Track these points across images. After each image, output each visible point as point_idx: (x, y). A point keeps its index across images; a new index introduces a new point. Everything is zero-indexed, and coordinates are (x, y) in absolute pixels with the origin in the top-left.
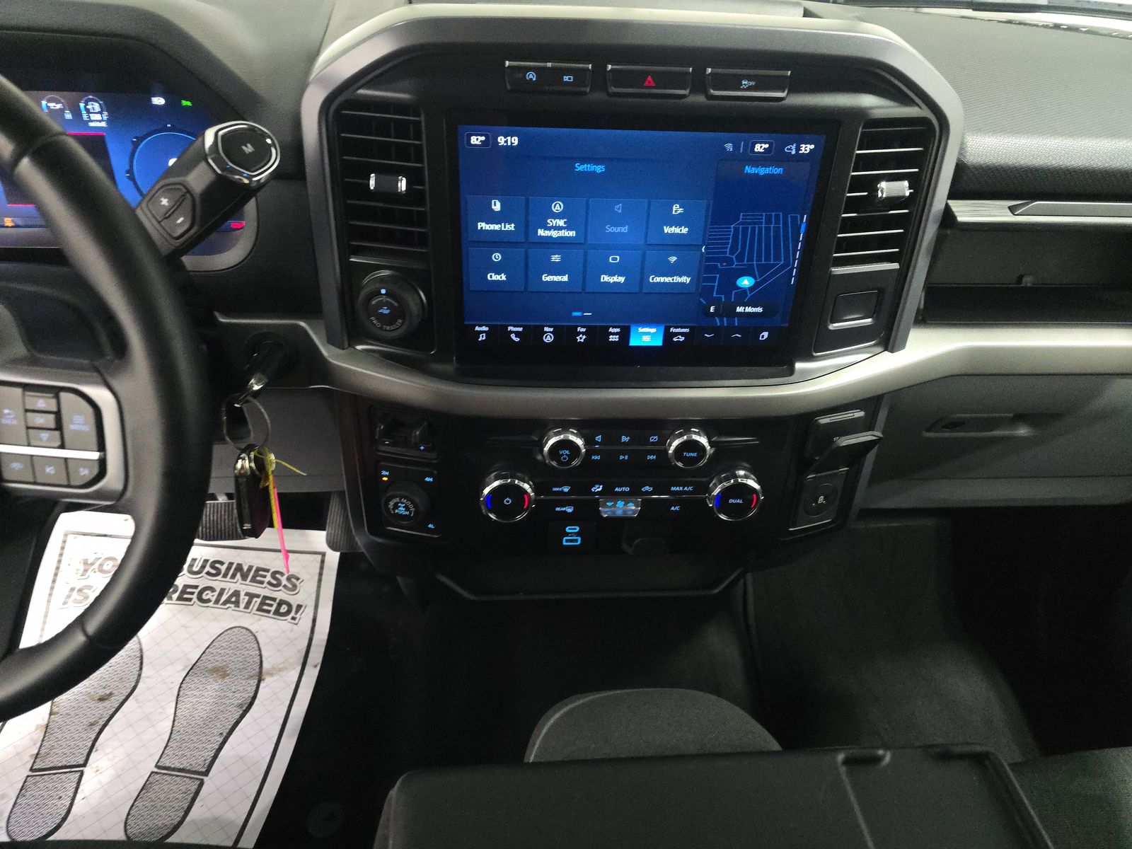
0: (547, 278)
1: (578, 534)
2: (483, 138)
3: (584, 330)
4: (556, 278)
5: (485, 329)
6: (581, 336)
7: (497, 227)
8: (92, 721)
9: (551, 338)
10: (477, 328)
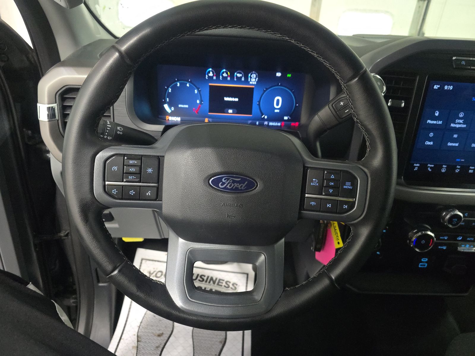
0: (450, 144)
1: (426, 262)
2: (439, 86)
3: (459, 167)
4: (454, 144)
5: (418, 165)
6: (457, 169)
7: (435, 122)
8: (157, 345)
9: (445, 170)
10: (415, 165)
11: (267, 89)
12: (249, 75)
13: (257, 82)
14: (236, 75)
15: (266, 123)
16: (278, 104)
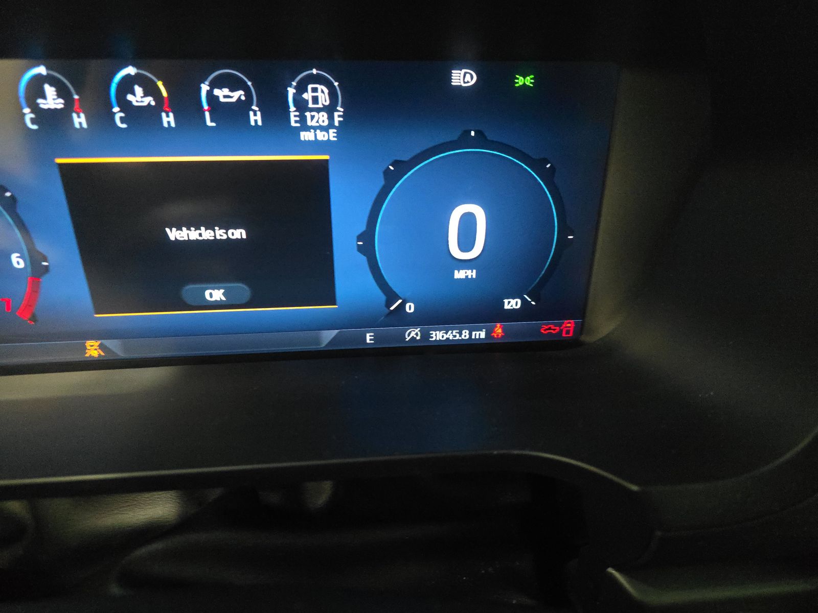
11: (402, 167)
12: (291, 91)
13: (341, 129)
14: (211, 97)
15: (414, 333)
16: (466, 243)
